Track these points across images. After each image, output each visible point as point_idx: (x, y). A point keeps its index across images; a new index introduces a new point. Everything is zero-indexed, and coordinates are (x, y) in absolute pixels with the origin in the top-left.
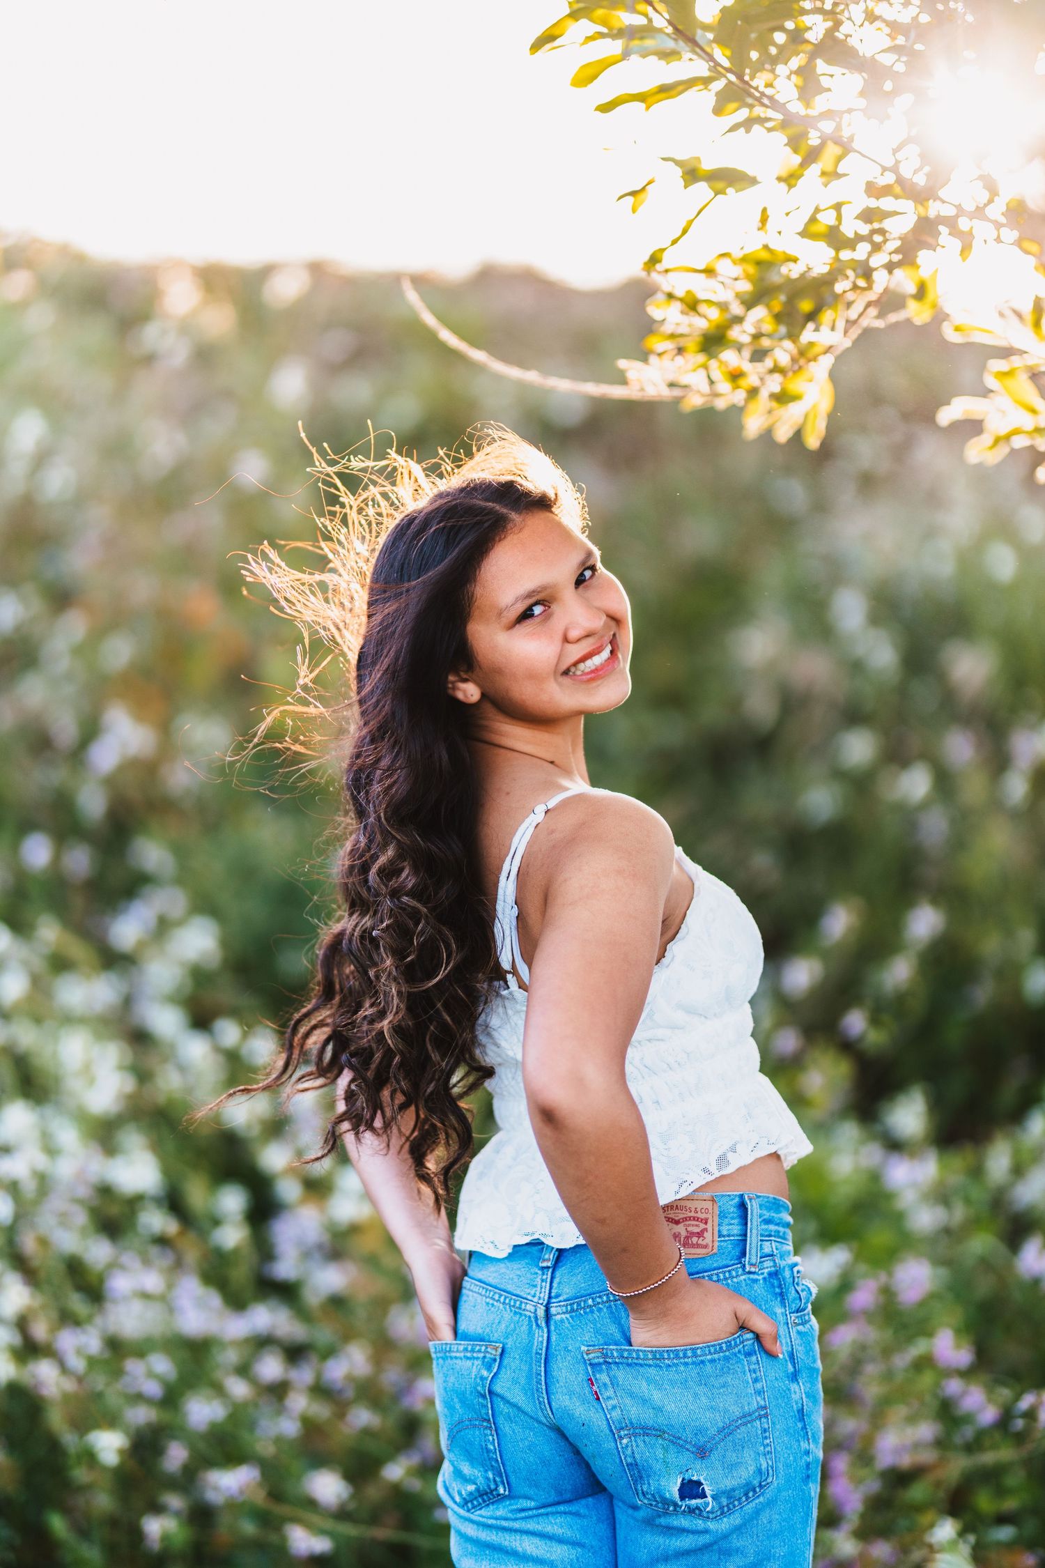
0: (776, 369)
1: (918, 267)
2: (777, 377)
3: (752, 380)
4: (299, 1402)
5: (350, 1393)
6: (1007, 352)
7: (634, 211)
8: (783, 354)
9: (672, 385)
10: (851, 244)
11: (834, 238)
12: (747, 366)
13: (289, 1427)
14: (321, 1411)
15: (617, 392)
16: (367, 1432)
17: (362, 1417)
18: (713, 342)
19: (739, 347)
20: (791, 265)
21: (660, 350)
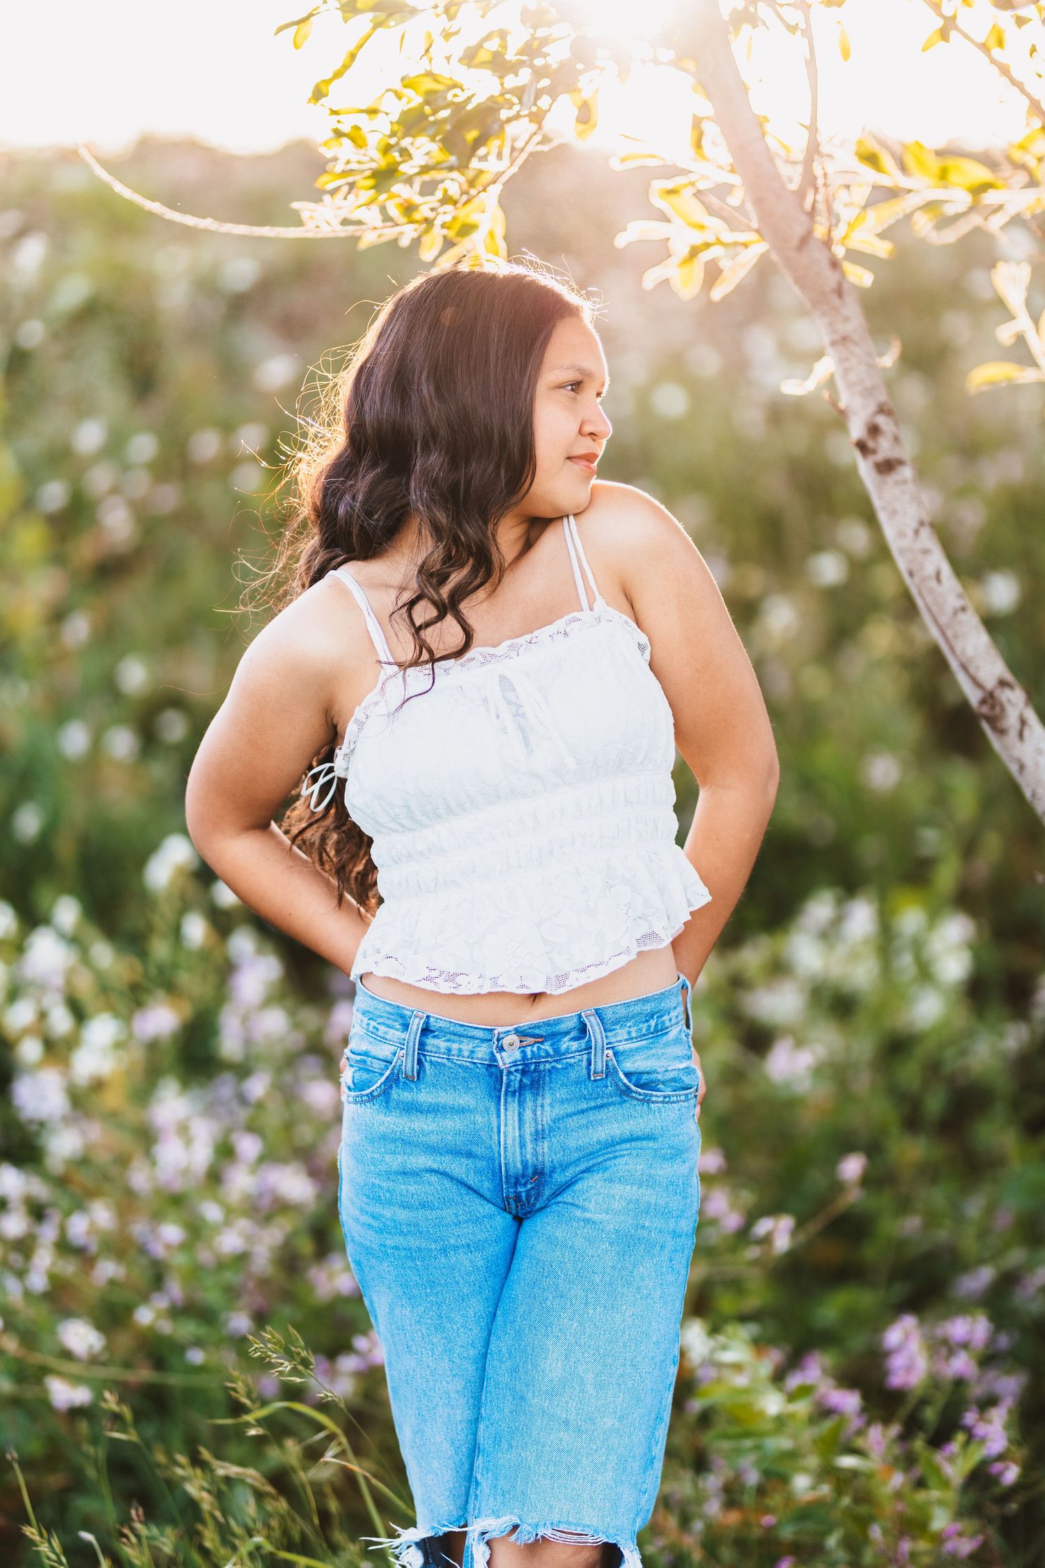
0: (446, 200)
1: (580, 91)
2: (449, 208)
3: (424, 212)
4: (44, 1260)
5: (94, 1248)
6: (673, 171)
7: (297, 46)
8: (453, 184)
9: (345, 222)
10: (514, 68)
11: (499, 65)
12: (417, 199)
13: (38, 1281)
14: (69, 1268)
15: (292, 233)
16: (112, 1283)
17: (107, 1269)
18: (384, 177)
19: (409, 180)
20: (457, 91)
21: (330, 186)
